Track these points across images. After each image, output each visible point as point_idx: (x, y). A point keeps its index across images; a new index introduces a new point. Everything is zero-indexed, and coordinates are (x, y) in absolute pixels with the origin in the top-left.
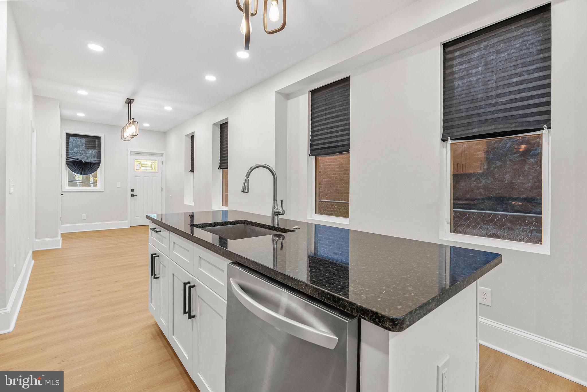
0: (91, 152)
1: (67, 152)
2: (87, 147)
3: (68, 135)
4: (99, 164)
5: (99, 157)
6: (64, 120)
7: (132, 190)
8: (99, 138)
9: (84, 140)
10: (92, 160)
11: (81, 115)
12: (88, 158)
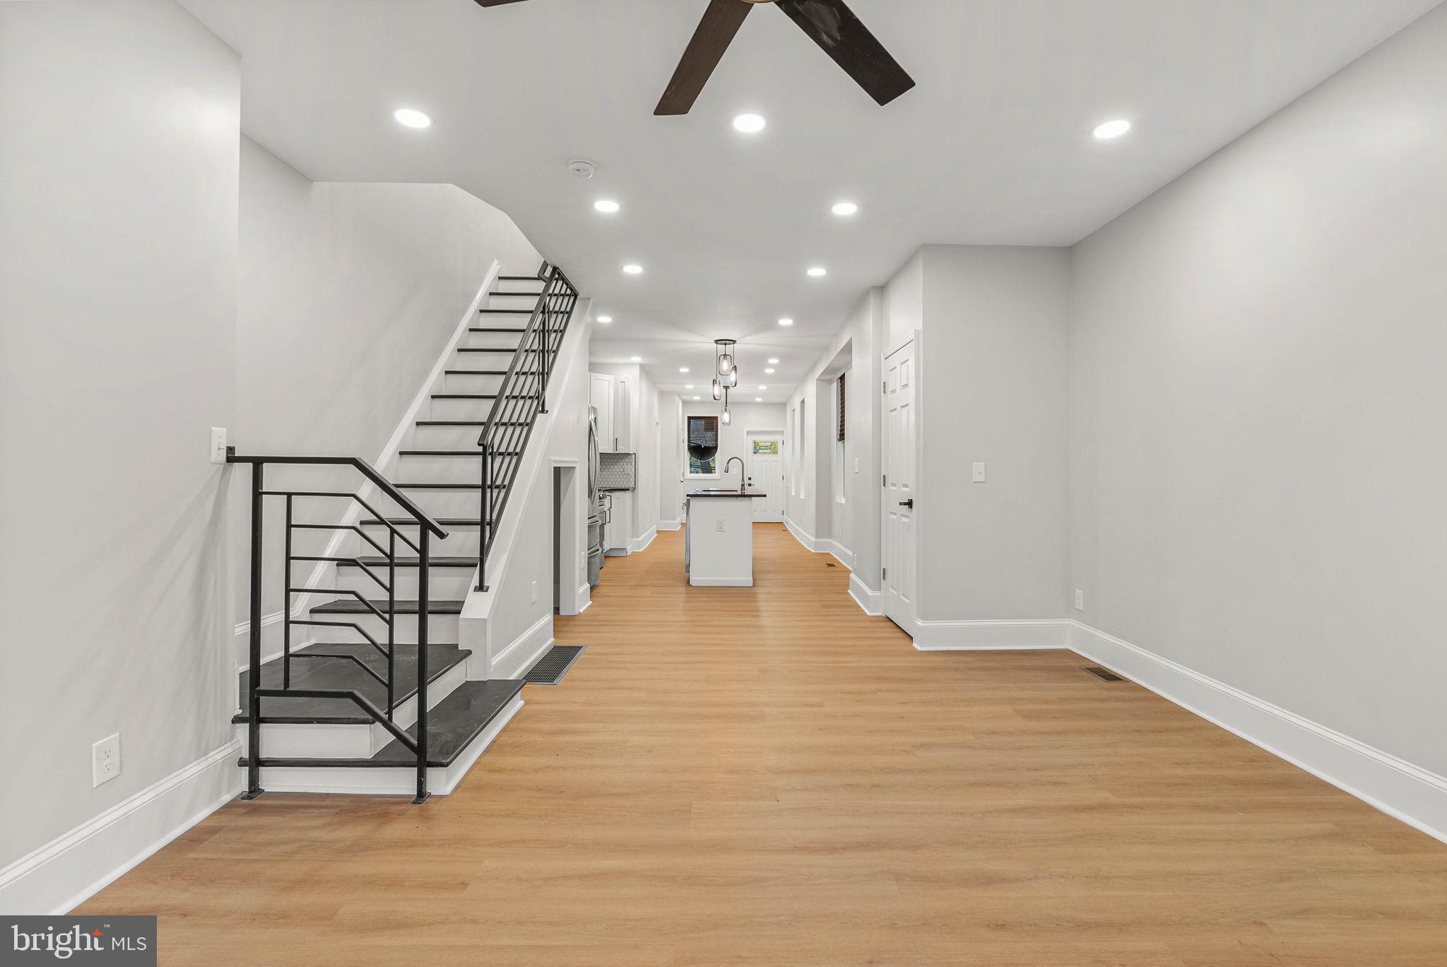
0: (709, 434)
1: (689, 437)
2: (706, 430)
3: (690, 418)
4: (716, 448)
5: (717, 440)
6: (684, 403)
7: (750, 479)
8: (716, 418)
9: (703, 422)
10: (710, 444)
11: (697, 398)
12: (706, 441)
